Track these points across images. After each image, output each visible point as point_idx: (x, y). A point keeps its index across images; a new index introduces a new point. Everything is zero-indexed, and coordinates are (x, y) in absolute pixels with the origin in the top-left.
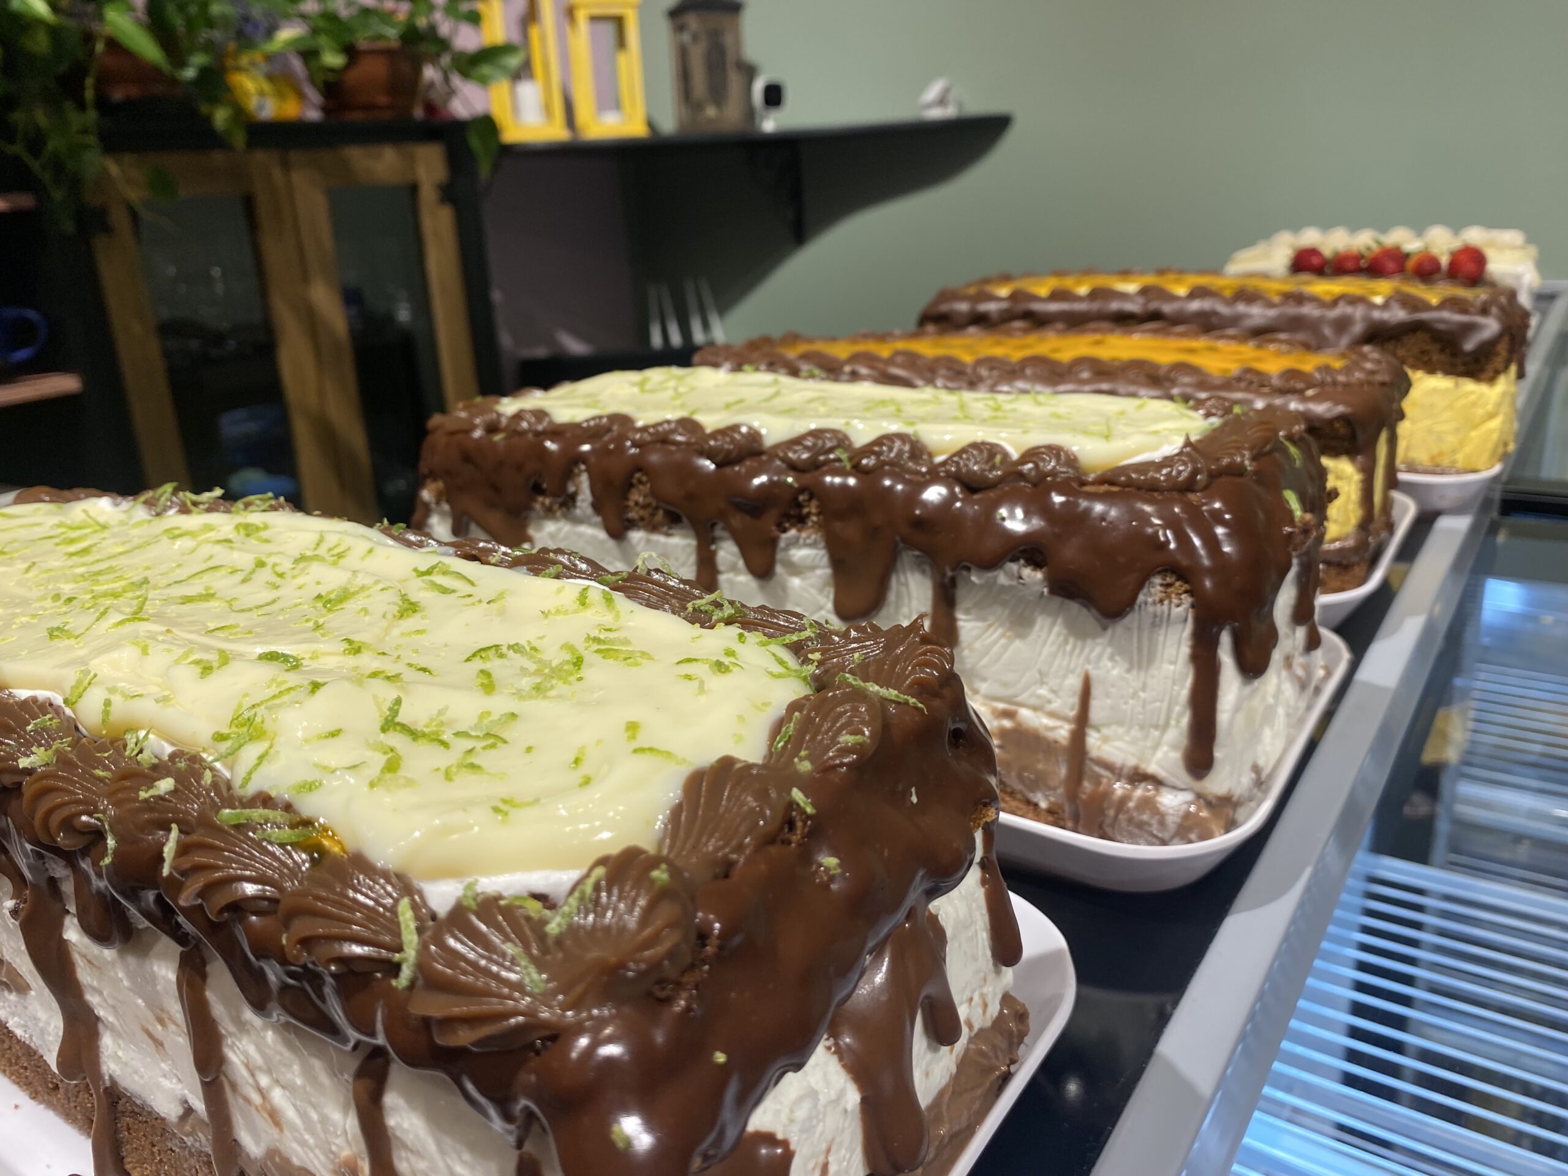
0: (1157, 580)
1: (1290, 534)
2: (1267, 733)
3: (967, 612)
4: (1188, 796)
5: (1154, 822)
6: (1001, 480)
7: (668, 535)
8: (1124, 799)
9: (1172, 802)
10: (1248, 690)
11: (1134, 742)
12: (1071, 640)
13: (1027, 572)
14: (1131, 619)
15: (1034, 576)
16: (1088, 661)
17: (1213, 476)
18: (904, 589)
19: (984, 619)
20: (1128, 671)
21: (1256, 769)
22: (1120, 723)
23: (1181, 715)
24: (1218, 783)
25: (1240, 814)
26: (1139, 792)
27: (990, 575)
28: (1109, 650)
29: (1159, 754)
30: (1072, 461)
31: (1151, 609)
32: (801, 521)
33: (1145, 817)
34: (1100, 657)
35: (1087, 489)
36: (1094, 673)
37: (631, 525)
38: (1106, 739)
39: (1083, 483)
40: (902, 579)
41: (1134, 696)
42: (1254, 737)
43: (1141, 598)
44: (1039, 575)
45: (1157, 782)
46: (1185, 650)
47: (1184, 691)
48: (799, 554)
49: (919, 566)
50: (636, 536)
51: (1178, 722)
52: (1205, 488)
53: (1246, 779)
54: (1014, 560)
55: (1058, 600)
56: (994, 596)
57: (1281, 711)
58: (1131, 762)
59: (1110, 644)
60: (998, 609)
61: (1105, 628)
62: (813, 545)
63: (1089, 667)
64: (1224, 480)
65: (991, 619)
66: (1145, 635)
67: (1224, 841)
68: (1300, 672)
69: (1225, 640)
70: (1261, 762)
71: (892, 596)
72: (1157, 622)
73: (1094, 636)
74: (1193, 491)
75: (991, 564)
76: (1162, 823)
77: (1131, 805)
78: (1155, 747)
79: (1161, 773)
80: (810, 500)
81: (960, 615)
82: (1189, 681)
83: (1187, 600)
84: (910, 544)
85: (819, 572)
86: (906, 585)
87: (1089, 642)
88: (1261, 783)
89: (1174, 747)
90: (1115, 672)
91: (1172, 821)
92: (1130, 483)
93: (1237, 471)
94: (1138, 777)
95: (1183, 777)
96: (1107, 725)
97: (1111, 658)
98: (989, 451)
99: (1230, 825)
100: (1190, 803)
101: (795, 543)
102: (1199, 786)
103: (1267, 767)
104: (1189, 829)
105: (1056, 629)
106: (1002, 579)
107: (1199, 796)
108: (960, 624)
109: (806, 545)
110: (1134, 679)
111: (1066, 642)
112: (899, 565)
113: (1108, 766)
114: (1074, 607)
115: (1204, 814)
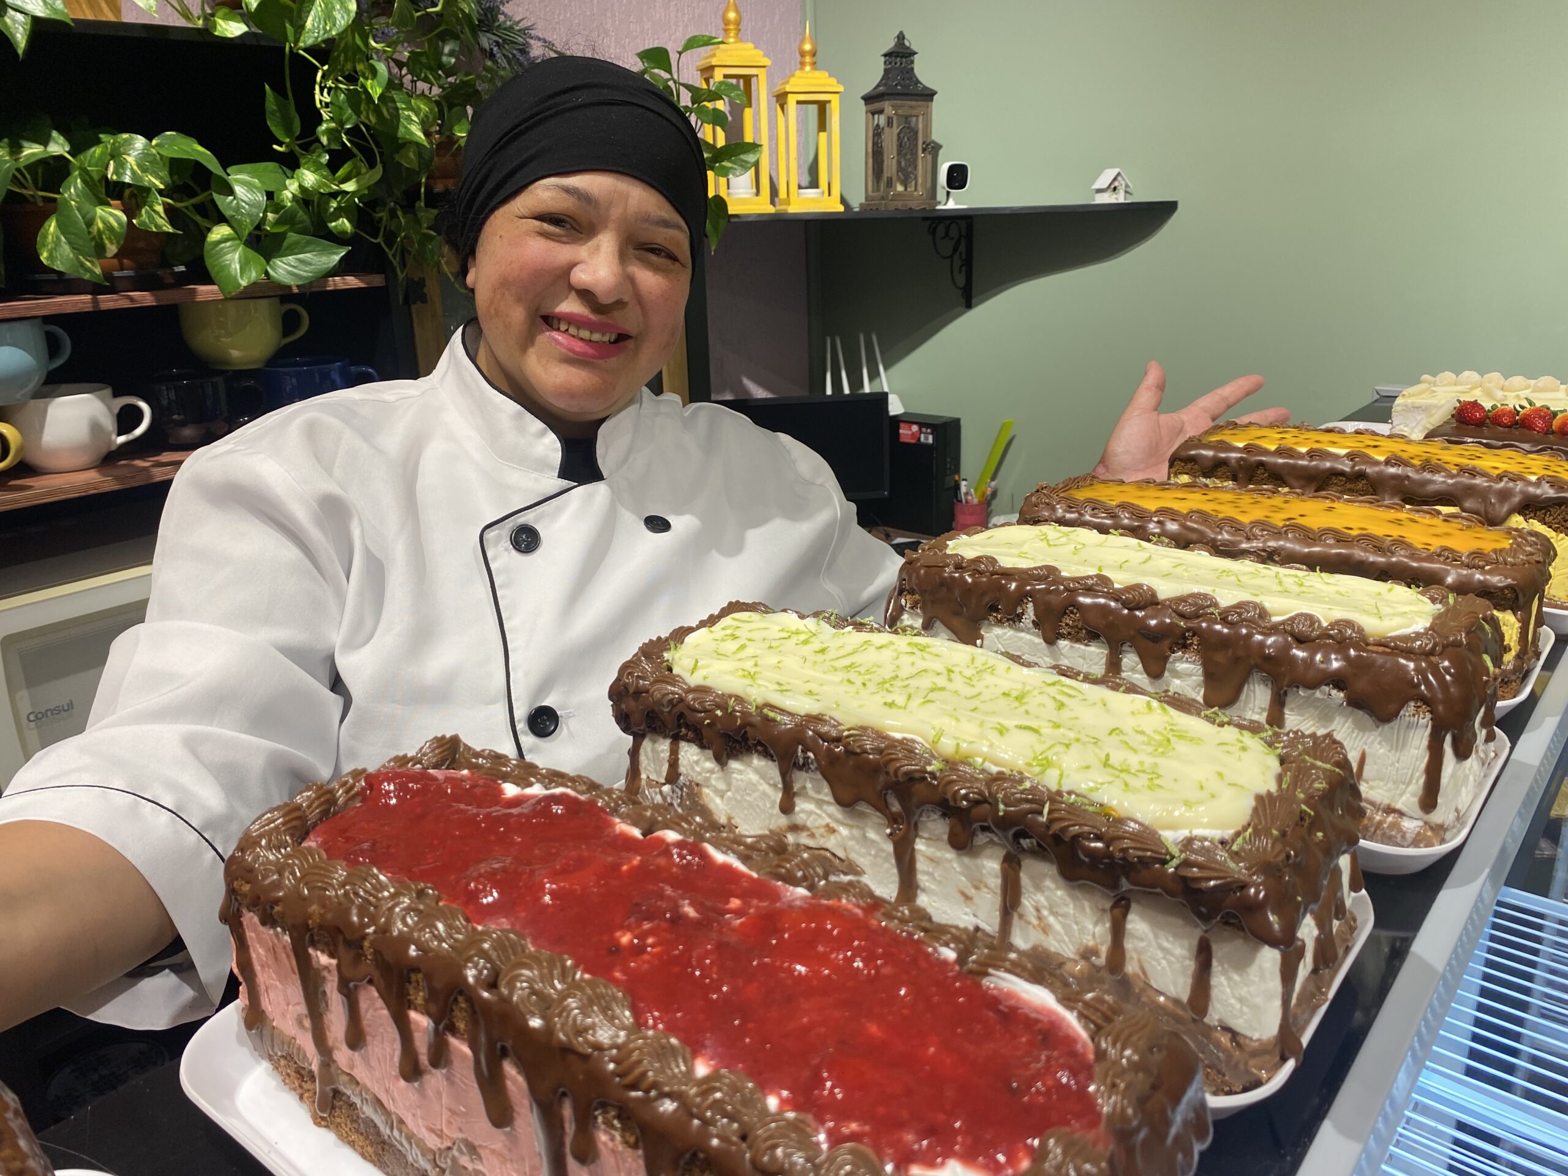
0: (1412, 704)
1: (1487, 681)
2: (1464, 790)
3: (1292, 710)
4: (1420, 823)
5: (1399, 836)
6: (1318, 637)
7: (1086, 645)
8: (1380, 823)
9: (1410, 826)
10: (1458, 766)
11: (1389, 791)
12: (1356, 731)
13: (1334, 692)
14: (1395, 724)
15: (1339, 696)
16: (1365, 743)
17: (1445, 647)
18: (1252, 694)
19: (1302, 715)
20: (1390, 751)
21: (1457, 810)
22: (1381, 780)
23: (1420, 777)
24: (1438, 816)
25: (1448, 835)
26: (1390, 819)
27: (1310, 692)
28: (1379, 739)
29: (1404, 798)
30: (1360, 630)
31: (1407, 719)
32: (1185, 647)
33: (1393, 833)
34: (1372, 742)
35: (1370, 648)
36: (1368, 751)
37: (1062, 636)
38: (1372, 788)
39: (1368, 644)
40: (1252, 687)
41: (1392, 764)
42: (1458, 792)
43: (1402, 712)
44: (1342, 695)
45: (1401, 814)
46: (1425, 742)
47: (1423, 765)
48: (1181, 666)
49: (1264, 681)
50: (1063, 643)
51: (1417, 781)
52: (1440, 654)
53: (1452, 816)
54: (1327, 685)
55: (1351, 709)
56: (1311, 703)
57: (1471, 778)
58: (1386, 802)
59: (1380, 735)
60: (1312, 710)
61: (1378, 727)
62: (1193, 662)
63: (1366, 747)
64: (1450, 649)
65: (1307, 715)
66: (1402, 732)
67: (1440, 849)
68: (1482, 755)
69: (1448, 739)
70: (1460, 807)
71: (1243, 696)
72: (1409, 726)
73: (1370, 730)
74: (1433, 655)
75: (1313, 686)
76: (1403, 837)
77: (1385, 826)
78: (1401, 795)
79: (1404, 809)
80: (1194, 635)
81: (1286, 711)
82: (1426, 760)
83: (1428, 716)
84: (1260, 669)
85: (1194, 678)
86: (1254, 692)
87: (1367, 733)
88: (1460, 818)
89: (1413, 795)
90: (1382, 751)
91: (1410, 836)
92: (1396, 648)
93: (1457, 644)
94: (1389, 810)
95: (1418, 812)
96: (1373, 780)
97: (1380, 743)
98: (1311, 619)
99: (1443, 841)
100: (1421, 827)
101: (1180, 659)
102: (1427, 817)
103: (1462, 808)
104: (1420, 841)
105: (1347, 724)
106: (1318, 694)
107: (1426, 823)
108: (1286, 716)
109: (1187, 661)
110: (1393, 756)
111: (1353, 732)
112: (1250, 680)
113: (1372, 804)
114: (1361, 713)
115: (1429, 833)
